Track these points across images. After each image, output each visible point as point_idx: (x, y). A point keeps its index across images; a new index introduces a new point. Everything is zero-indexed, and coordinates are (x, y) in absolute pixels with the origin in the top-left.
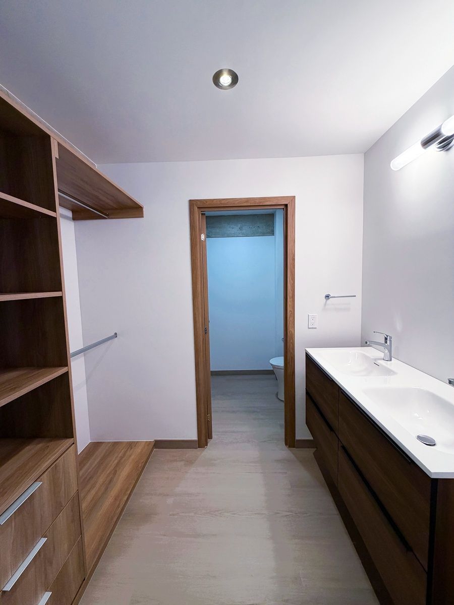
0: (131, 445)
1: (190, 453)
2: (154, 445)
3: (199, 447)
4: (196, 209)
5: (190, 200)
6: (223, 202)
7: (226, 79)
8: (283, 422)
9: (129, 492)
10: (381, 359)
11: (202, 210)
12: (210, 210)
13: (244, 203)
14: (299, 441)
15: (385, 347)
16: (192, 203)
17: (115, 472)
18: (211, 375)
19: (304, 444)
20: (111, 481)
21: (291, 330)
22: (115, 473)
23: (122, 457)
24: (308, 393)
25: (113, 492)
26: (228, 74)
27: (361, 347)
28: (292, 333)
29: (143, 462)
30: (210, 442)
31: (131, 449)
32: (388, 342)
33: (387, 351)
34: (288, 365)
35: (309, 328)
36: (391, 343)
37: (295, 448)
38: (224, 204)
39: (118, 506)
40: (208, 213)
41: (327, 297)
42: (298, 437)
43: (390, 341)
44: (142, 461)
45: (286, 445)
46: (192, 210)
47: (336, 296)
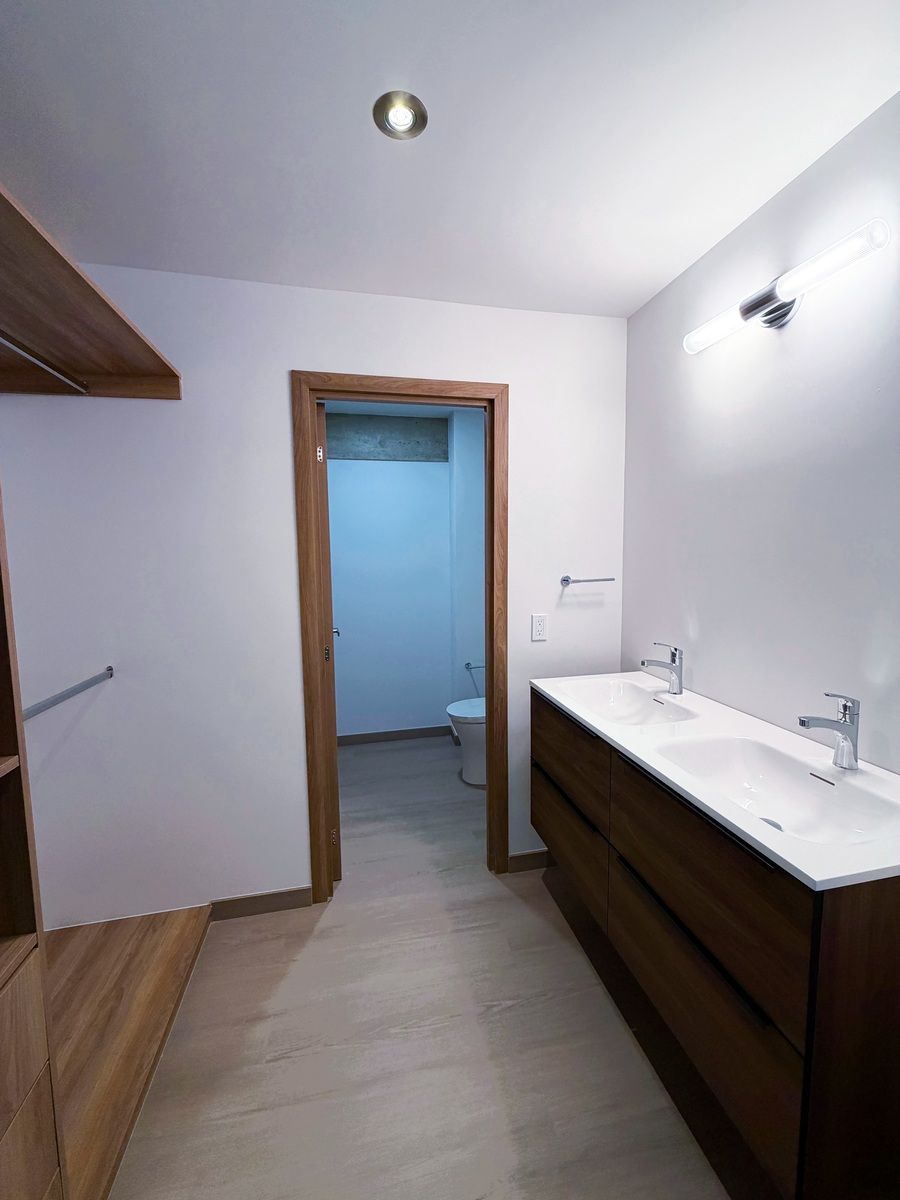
0: (153, 923)
1: (296, 917)
2: (211, 915)
3: (315, 902)
4: (306, 393)
5: (293, 371)
6: (365, 382)
7: (400, 116)
8: (483, 826)
9: (161, 1034)
10: (665, 692)
11: (319, 395)
12: (337, 396)
13: (410, 387)
14: (514, 858)
15: (672, 670)
16: (297, 379)
17: (119, 992)
18: (339, 745)
19: (526, 862)
20: (109, 1017)
21: (500, 645)
22: (119, 997)
23: (132, 956)
24: (536, 765)
25: (120, 1043)
26: (406, 105)
27: (623, 671)
28: (502, 652)
29: (187, 959)
30: (340, 889)
31: (155, 931)
32: (677, 660)
33: (674, 677)
34: (495, 715)
35: (533, 641)
36: (681, 663)
37: (508, 874)
38: (368, 387)
39: (138, 1074)
40: (333, 405)
41: (566, 581)
42: (515, 850)
43: (681, 658)
44: (186, 955)
45: (490, 870)
46: (297, 392)
47: (581, 579)
